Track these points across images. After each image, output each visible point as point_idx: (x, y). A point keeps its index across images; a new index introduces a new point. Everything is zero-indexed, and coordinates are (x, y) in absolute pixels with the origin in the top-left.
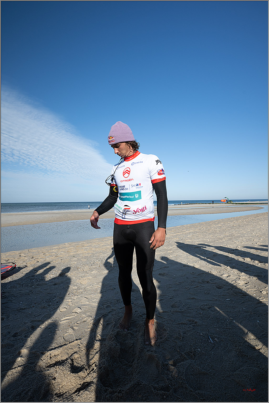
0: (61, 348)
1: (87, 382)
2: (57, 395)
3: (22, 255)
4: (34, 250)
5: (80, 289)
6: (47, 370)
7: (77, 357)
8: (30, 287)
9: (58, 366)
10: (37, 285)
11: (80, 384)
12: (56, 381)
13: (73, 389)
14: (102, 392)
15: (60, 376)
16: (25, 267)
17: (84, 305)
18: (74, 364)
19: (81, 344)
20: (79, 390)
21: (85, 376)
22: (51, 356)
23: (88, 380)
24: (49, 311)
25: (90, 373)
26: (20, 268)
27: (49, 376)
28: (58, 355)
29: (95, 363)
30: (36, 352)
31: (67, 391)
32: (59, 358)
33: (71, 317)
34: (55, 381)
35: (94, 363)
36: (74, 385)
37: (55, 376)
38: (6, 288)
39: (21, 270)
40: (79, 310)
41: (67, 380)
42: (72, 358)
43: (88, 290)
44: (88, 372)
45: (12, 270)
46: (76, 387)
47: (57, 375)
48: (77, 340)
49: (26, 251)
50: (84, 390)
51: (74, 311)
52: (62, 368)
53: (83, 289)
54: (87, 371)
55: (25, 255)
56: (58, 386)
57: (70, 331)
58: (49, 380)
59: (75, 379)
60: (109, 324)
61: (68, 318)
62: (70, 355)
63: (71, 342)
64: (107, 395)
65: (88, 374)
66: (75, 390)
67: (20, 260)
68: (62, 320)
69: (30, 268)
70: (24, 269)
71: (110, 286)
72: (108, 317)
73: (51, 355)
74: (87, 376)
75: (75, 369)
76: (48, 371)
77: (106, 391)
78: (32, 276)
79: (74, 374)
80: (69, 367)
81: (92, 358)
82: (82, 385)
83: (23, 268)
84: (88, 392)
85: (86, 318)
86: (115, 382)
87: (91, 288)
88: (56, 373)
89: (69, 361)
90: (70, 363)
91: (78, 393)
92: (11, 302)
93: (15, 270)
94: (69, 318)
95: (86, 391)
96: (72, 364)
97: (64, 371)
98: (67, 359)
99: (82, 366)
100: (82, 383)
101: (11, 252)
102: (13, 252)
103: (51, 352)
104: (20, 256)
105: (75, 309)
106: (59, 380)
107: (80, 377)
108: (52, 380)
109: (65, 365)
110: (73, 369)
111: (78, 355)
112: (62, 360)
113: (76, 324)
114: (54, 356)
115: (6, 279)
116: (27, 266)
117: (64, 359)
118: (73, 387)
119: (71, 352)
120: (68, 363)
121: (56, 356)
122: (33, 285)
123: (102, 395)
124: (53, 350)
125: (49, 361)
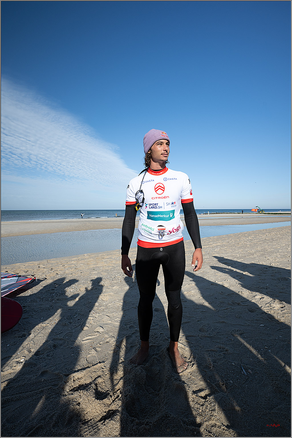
0: (84, 371)
1: (112, 410)
2: (82, 421)
3: (41, 266)
4: (53, 261)
5: (101, 307)
6: (71, 394)
7: (101, 381)
8: (50, 301)
9: (82, 391)
10: (58, 300)
11: (106, 412)
12: (81, 406)
13: (98, 416)
14: (129, 423)
15: (84, 402)
16: (44, 280)
17: (107, 324)
18: (98, 389)
19: (104, 368)
20: (104, 419)
21: (110, 403)
22: (75, 379)
23: (113, 407)
24: (71, 329)
25: (114, 400)
26: (40, 281)
27: (73, 400)
28: (81, 378)
29: (120, 389)
30: (59, 373)
31: (92, 418)
32: (83, 382)
33: (93, 337)
34: (79, 406)
35: (118, 390)
36: (99, 412)
37: (80, 401)
38: (27, 302)
39: (41, 282)
40: (101, 330)
41: (91, 406)
42: (96, 383)
43: (110, 307)
44: (113, 399)
45: (32, 283)
46: (101, 414)
47: (81, 400)
48: (100, 363)
49: (45, 261)
50: (110, 419)
51: (96, 330)
52: (86, 394)
53: (105, 307)
54: (112, 397)
55: (44, 267)
56: (83, 412)
57: (93, 352)
58: (73, 405)
59: (100, 406)
60: (133, 346)
61: (90, 337)
62: (94, 379)
63: (94, 365)
64: (133, 426)
65: (113, 401)
66: (100, 418)
67: (39, 272)
68: (84, 339)
69: (49, 281)
70: (43, 282)
71: (132, 304)
72: (132, 339)
73: (75, 377)
74: (112, 404)
75: (100, 396)
76: (72, 396)
77: (132, 421)
78: (52, 290)
79: (99, 400)
80: (93, 393)
81: (117, 384)
82: (107, 413)
83: (42, 280)
84: (114, 422)
85: (108, 339)
86: (141, 411)
87: (112, 305)
88: (81, 398)
89: (93, 385)
90: (94, 388)
91: (104, 422)
92: (32, 317)
93: (34, 282)
94: (92, 337)
95: (112, 421)
96: (96, 390)
97: (88, 397)
98: (91, 383)
99: (106, 392)
100: (107, 410)
101: (30, 262)
102: (32, 262)
103: (74, 374)
104: (39, 267)
105: (97, 328)
106: (84, 406)
107: (105, 404)
108: (77, 405)
109: (89, 390)
110: (97, 394)
111: (102, 380)
112: (85, 384)
113: (99, 345)
114: (77, 379)
115: (26, 292)
116: (46, 279)
117: (88, 383)
118: (98, 414)
119: (95, 375)
120: (92, 388)
121: (79, 379)
122: (53, 300)
123: (128, 425)
124: (76, 373)
125: (72, 384)
